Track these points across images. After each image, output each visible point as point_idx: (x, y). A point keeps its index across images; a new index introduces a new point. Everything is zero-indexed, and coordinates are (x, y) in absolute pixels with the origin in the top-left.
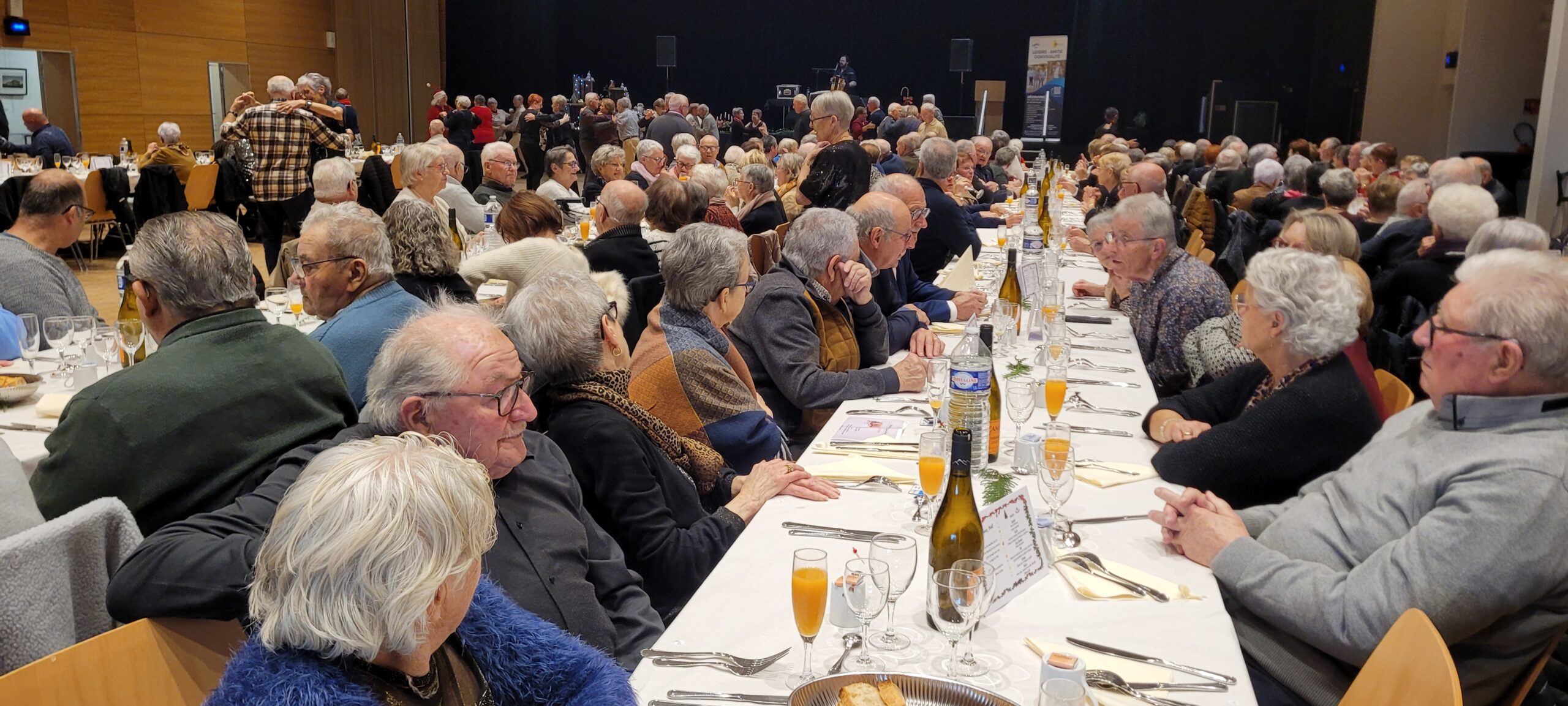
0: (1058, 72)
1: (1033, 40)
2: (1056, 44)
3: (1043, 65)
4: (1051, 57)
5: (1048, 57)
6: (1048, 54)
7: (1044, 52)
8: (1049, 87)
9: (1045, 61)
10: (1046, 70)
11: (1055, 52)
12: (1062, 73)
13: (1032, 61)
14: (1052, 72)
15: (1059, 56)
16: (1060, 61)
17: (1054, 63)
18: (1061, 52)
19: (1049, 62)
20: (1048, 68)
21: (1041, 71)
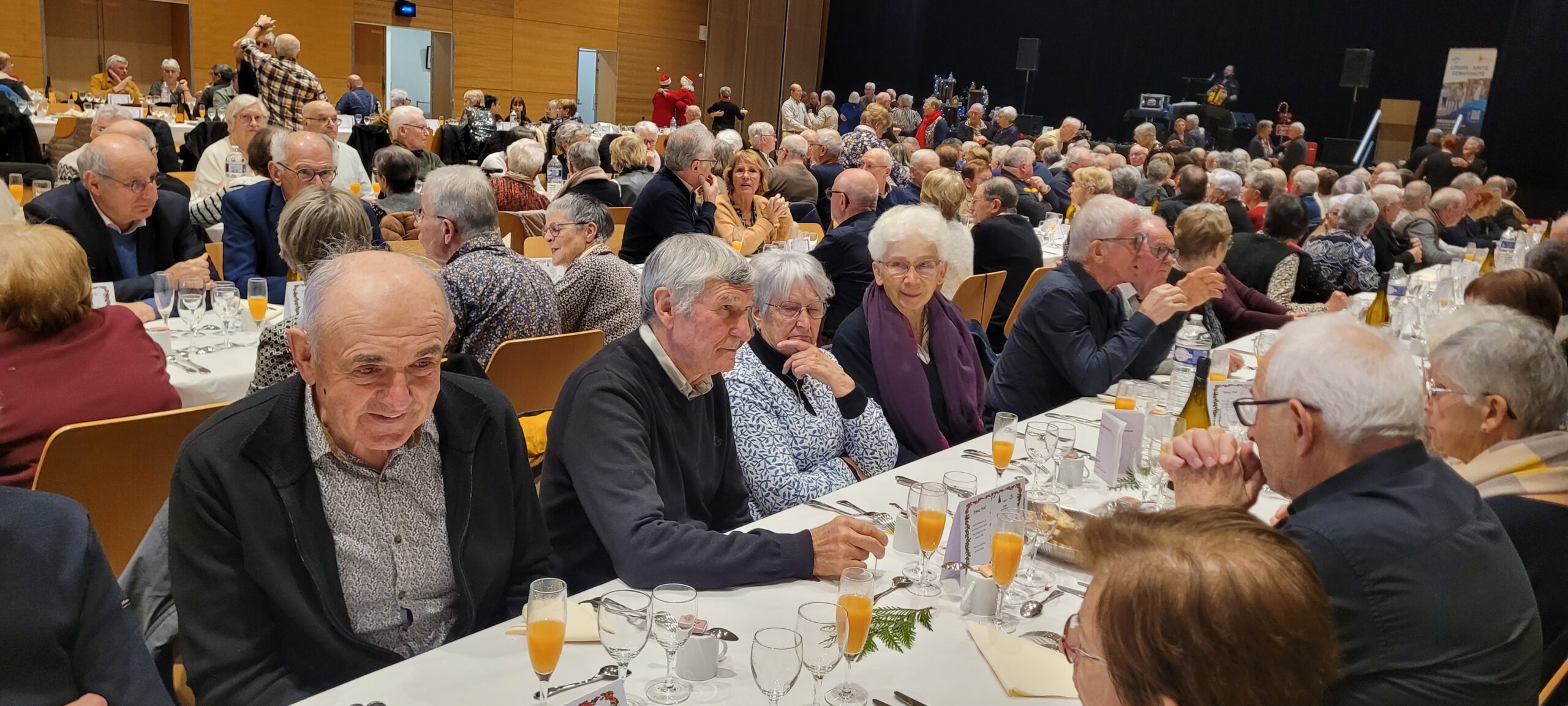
0: (1480, 93)
1: (1453, 53)
2: (1481, 59)
3: (1461, 84)
4: (1474, 74)
5: (1468, 74)
6: (1470, 70)
7: (1466, 67)
8: (1465, 111)
9: (1464, 79)
10: (1465, 90)
11: (1478, 68)
12: (1484, 94)
13: (1449, 77)
14: (1472, 94)
15: (1483, 74)
16: (1485, 81)
17: (1476, 82)
18: (1486, 68)
19: (1469, 80)
20: (1468, 88)
21: (1458, 90)
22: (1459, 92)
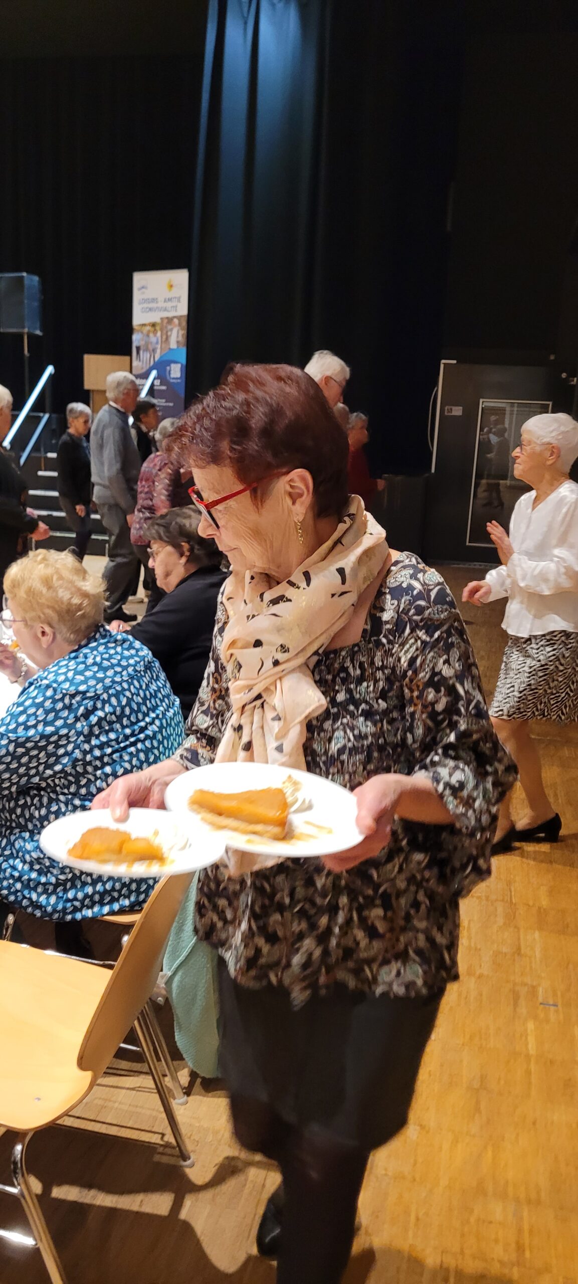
1: (140, 279)
4: (165, 310)
5: (160, 310)
6: (161, 304)
7: (156, 300)
9: (155, 317)
11: (170, 300)
12: (180, 339)
13: (139, 316)
15: (176, 309)
18: (179, 299)
19: (162, 319)
20: (161, 330)
21: (151, 335)
22: (153, 339)
